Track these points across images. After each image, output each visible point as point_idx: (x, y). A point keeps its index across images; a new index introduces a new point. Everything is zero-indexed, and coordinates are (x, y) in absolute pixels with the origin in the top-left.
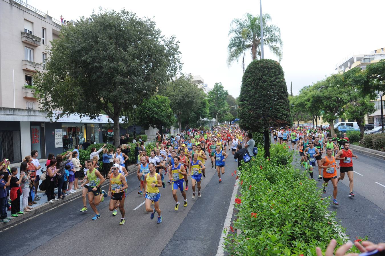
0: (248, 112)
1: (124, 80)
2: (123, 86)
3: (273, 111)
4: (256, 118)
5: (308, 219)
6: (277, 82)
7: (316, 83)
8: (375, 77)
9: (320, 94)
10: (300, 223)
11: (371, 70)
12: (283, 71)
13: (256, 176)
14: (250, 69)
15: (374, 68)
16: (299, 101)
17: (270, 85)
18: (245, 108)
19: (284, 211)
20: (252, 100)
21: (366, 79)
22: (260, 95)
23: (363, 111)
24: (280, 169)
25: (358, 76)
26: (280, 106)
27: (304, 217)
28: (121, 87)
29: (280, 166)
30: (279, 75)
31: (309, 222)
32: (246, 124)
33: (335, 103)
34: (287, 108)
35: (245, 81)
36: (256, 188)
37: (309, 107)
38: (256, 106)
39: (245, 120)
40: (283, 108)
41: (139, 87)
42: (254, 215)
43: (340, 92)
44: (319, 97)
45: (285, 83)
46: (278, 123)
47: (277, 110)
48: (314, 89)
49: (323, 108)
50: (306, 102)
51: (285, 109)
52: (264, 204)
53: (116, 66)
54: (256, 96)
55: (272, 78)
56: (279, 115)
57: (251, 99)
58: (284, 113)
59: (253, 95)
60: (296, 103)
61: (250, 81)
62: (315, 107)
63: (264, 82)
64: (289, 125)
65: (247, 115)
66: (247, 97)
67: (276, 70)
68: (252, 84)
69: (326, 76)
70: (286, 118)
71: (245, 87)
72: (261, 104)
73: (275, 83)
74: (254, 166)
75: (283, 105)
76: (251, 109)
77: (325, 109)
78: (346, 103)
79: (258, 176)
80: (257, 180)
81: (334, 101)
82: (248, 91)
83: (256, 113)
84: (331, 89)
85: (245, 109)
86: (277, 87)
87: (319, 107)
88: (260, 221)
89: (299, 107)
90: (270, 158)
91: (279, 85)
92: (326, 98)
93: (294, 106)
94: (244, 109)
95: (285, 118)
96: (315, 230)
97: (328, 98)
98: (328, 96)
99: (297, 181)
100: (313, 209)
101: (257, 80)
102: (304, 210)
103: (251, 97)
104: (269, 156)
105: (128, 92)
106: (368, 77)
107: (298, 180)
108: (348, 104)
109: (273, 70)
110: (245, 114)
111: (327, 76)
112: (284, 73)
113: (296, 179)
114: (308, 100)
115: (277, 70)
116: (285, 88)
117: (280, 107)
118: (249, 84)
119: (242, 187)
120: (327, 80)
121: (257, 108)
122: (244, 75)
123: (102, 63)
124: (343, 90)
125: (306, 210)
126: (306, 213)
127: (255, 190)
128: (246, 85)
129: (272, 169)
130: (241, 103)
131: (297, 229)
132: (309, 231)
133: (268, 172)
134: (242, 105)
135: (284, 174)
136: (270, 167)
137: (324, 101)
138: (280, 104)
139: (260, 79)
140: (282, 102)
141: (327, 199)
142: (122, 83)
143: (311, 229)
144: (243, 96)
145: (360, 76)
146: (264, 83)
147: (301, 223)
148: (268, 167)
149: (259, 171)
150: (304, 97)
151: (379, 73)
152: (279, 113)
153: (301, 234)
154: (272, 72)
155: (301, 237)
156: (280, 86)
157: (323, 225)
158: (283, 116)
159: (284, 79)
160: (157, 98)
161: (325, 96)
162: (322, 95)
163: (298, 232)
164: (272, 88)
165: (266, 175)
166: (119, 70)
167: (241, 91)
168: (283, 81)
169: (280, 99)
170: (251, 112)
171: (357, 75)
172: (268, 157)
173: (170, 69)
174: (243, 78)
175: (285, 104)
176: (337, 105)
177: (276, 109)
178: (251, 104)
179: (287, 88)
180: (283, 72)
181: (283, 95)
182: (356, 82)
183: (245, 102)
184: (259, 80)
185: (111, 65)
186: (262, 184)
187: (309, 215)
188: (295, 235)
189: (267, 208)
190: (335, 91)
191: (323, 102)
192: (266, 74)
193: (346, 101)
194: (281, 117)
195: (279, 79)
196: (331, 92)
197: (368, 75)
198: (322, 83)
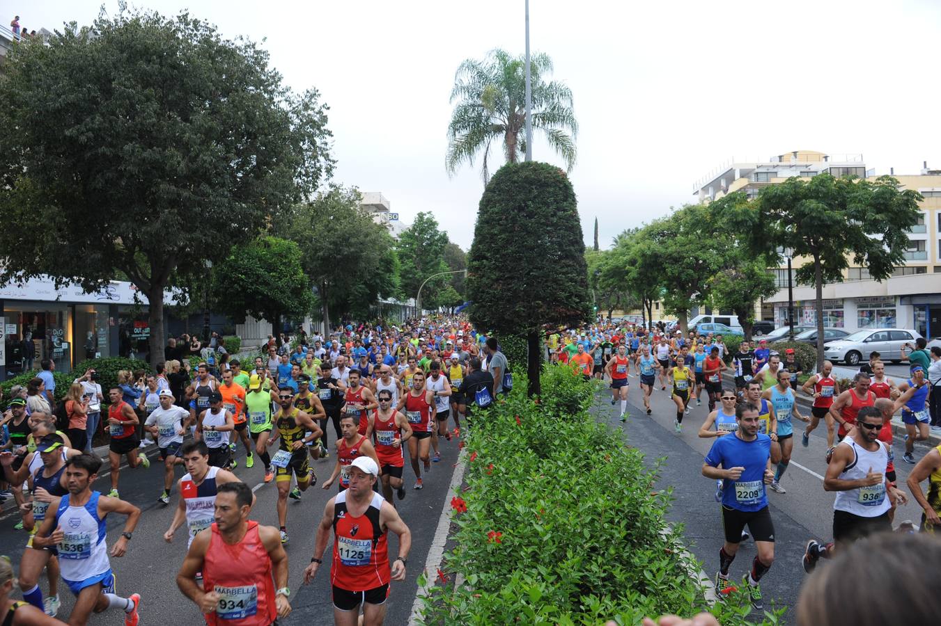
0: (490, 288)
1: (179, 195)
2: (176, 211)
3: (548, 287)
4: (508, 301)
5: (620, 543)
6: (560, 218)
7: (650, 223)
8: (777, 217)
9: (659, 249)
10: (602, 552)
11: (768, 200)
12: (575, 191)
13: (504, 440)
14: (497, 184)
15: (775, 196)
16: (612, 262)
17: (543, 224)
18: (483, 276)
19: (565, 524)
20: (501, 258)
21: (757, 220)
22: (519, 247)
23: (751, 292)
24: (563, 424)
25: (740, 211)
26: (564, 274)
27: (612, 537)
28: (169, 212)
29: (564, 416)
30: (565, 201)
31: (624, 548)
32: (485, 316)
33: (691, 271)
34: (582, 279)
35: (486, 212)
36: (503, 470)
37: (634, 279)
38: (510, 272)
39: (485, 307)
40: (571, 280)
41: (220, 213)
42: (495, 537)
43: (703, 247)
44: (656, 256)
45: (578, 220)
46: (560, 313)
47: (557, 284)
48: (646, 237)
49: (665, 282)
50: (628, 267)
51: (576, 282)
52: (520, 508)
53: (158, 157)
54: (510, 250)
55: (548, 207)
56: (563, 295)
57: (498, 256)
58: (573, 291)
59: (503, 247)
60: (605, 268)
61: (496, 213)
62: (648, 278)
63: (530, 215)
64: (586, 320)
65: (488, 293)
66: (488, 251)
67: (558, 188)
68: (501, 219)
69: (672, 208)
70: (580, 302)
71: (486, 225)
72: (522, 269)
73: (555, 220)
74: (501, 418)
75: (571, 273)
76: (497, 280)
77: (669, 284)
78: (714, 272)
79: (510, 441)
80: (507, 451)
81: (689, 266)
82: (493, 235)
83: (509, 290)
84: (683, 238)
85: (484, 280)
86: (560, 230)
87: (655, 279)
88: (509, 551)
89: (612, 277)
90: (539, 399)
91: (564, 225)
92: (672, 258)
93: (600, 274)
94: (481, 278)
95: (577, 303)
96: (636, 567)
97: (676, 259)
98: (675, 255)
99: (601, 453)
100: (633, 518)
101: (513, 211)
102: (611, 522)
103: (498, 250)
104: (538, 392)
105: (189, 225)
106: (762, 215)
107: (602, 450)
108: (720, 274)
109: (552, 190)
110: (483, 292)
111: (676, 209)
112: (577, 198)
113: (597, 448)
114: (633, 262)
115: (560, 189)
116: (577, 232)
117: (566, 278)
118: (493, 220)
119: (472, 468)
120: (674, 218)
121: (512, 278)
122: (483, 197)
123: (122, 148)
124: (709, 242)
125: (616, 520)
126: (616, 529)
127: (501, 474)
128: (487, 222)
129: (544, 424)
130: (475, 263)
131: (594, 568)
132: (621, 570)
133: (534, 430)
134: (477, 269)
135: (571, 436)
136: (538, 420)
137: (667, 265)
138: (564, 270)
139: (521, 209)
140: (569, 266)
141: (666, 493)
142: (173, 203)
143: (628, 565)
144: (479, 248)
145: (745, 212)
146: (530, 218)
147: (604, 553)
148: (534, 419)
149: (512, 428)
150: (623, 254)
151: (785, 206)
152: (563, 291)
153: (604, 579)
154: (549, 192)
155: (604, 586)
156: (566, 227)
157: (654, 555)
158: (571, 298)
159: (575, 211)
160: (267, 245)
161: (670, 255)
162: (663, 251)
163: (597, 575)
164: (548, 232)
165: (530, 439)
166: (167, 168)
167: (476, 235)
168: (573, 217)
169: (567, 257)
170: (498, 289)
171: (739, 208)
172: (535, 396)
173: (304, 173)
174: (481, 203)
175: (576, 270)
176: (696, 276)
177: (555, 281)
178: (498, 266)
179: (583, 233)
180: (573, 195)
181: (572, 248)
182: (737, 224)
183: (484, 261)
184: (519, 211)
185: (145, 155)
186: (519, 460)
187: (624, 533)
188: (590, 582)
189: (526, 518)
190: (692, 243)
191: (664, 269)
192: (535, 197)
193: (714, 267)
194: (567, 300)
195: (565, 210)
196: (683, 245)
197: (761, 211)
198: (664, 224)
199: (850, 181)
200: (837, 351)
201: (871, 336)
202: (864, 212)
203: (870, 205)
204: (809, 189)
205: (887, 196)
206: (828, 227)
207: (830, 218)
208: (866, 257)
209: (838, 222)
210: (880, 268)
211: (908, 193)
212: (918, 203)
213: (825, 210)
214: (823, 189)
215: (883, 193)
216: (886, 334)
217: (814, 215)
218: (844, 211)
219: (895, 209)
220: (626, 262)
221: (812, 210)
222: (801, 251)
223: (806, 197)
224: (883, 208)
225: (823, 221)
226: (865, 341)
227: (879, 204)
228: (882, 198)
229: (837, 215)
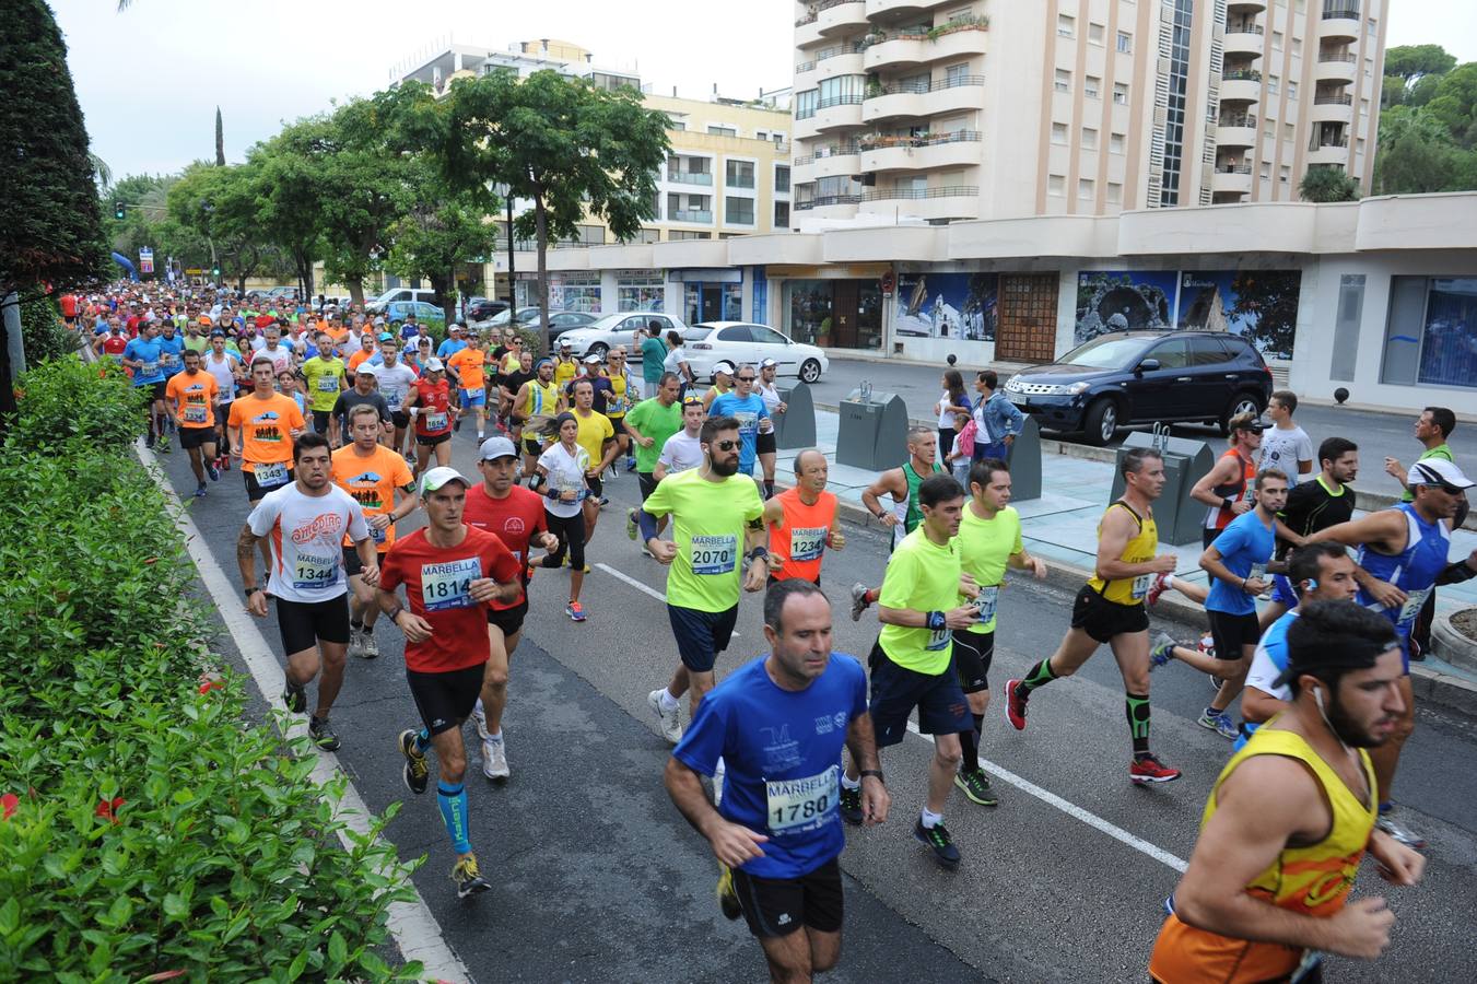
6: (24, 74)
7: (294, 124)
8: (482, 131)
9: (311, 170)
10: (25, 666)
11: (465, 101)
12: (60, 24)
15: (474, 96)
16: (233, 190)
21: (445, 130)
23: (454, 250)
25: (419, 113)
26: (37, 183)
30: (35, 40)
33: (364, 212)
34: (80, 197)
37: (269, 219)
40: (56, 197)
43: (384, 173)
44: (304, 182)
45: (69, 85)
46: (34, 260)
47: (24, 203)
48: (288, 146)
49: (327, 230)
50: (259, 199)
51: (66, 202)
56: (41, 225)
58: (61, 217)
60: (220, 199)
62: (297, 219)
64: (94, 275)
67: (15, 13)
69: (333, 101)
70: (78, 241)
73: (11, 75)
75: (55, 183)
77: (334, 233)
78: (398, 216)
81: (364, 204)
84: (350, 155)
86: (23, 96)
87: (309, 223)
89: (234, 216)
91: (32, 88)
92: (332, 188)
95: (71, 242)
97: (340, 191)
98: (337, 182)
102: (50, 614)
106: (456, 124)
108: (407, 219)
111: (340, 104)
112: (67, 40)
114: (266, 190)
115: (21, 14)
116: (66, 105)
117: (43, 191)
120: (336, 119)
124: (392, 165)
125: (59, 610)
137: (324, 199)
138: (39, 177)
140: (47, 170)
145: (428, 116)
147: (30, 668)
150: (251, 175)
151: (493, 115)
152: (37, 216)
156: (37, 91)
158: (57, 231)
161: (329, 182)
162: (317, 173)
168: (53, 75)
169: (43, 153)
171: (418, 108)
175: (66, 177)
176: (373, 220)
177: (19, 197)
179: (82, 109)
181: (55, 137)
182: (416, 136)
190: (367, 165)
191: (321, 204)
193: (400, 207)
194: (48, 236)
195: (37, 60)
196: (352, 167)
197: (455, 117)
198: (319, 127)
199: (584, 87)
200: (578, 343)
201: (623, 323)
202: (598, 136)
203: (607, 127)
204: (523, 90)
205: (628, 116)
206: (551, 154)
207: (553, 140)
208: (605, 206)
209: (562, 148)
210: (624, 224)
211: (655, 115)
212: (667, 132)
213: (546, 127)
214: (545, 94)
215: (624, 111)
216: (641, 319)
217: (529, 131)
218: (572, 133)
219: (638, 137)
220: (253, 190)
221: (527, 125)
222: (522, 188)
223: (521, 103)
224: (622, 133)
225: (542, 143)
226: (615, 330)
227: (618, 126)
228: (622, 117)
229: (563, 136)
